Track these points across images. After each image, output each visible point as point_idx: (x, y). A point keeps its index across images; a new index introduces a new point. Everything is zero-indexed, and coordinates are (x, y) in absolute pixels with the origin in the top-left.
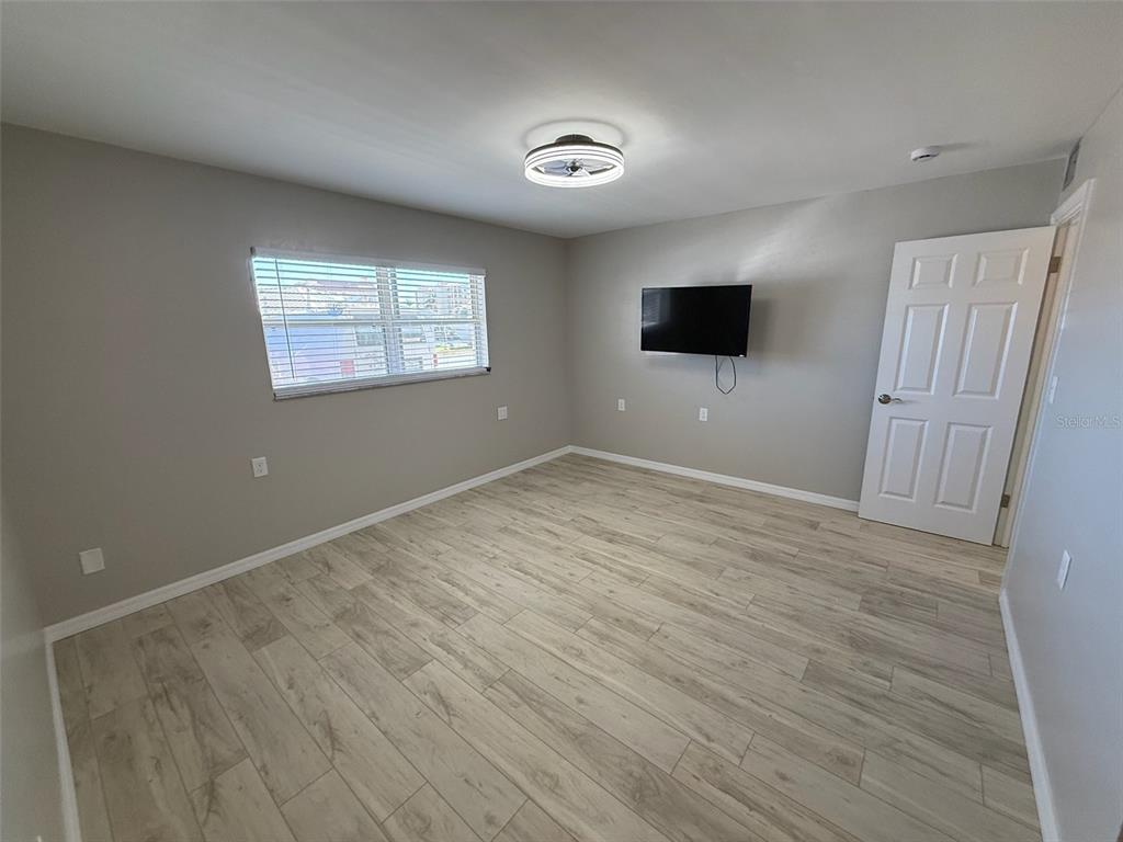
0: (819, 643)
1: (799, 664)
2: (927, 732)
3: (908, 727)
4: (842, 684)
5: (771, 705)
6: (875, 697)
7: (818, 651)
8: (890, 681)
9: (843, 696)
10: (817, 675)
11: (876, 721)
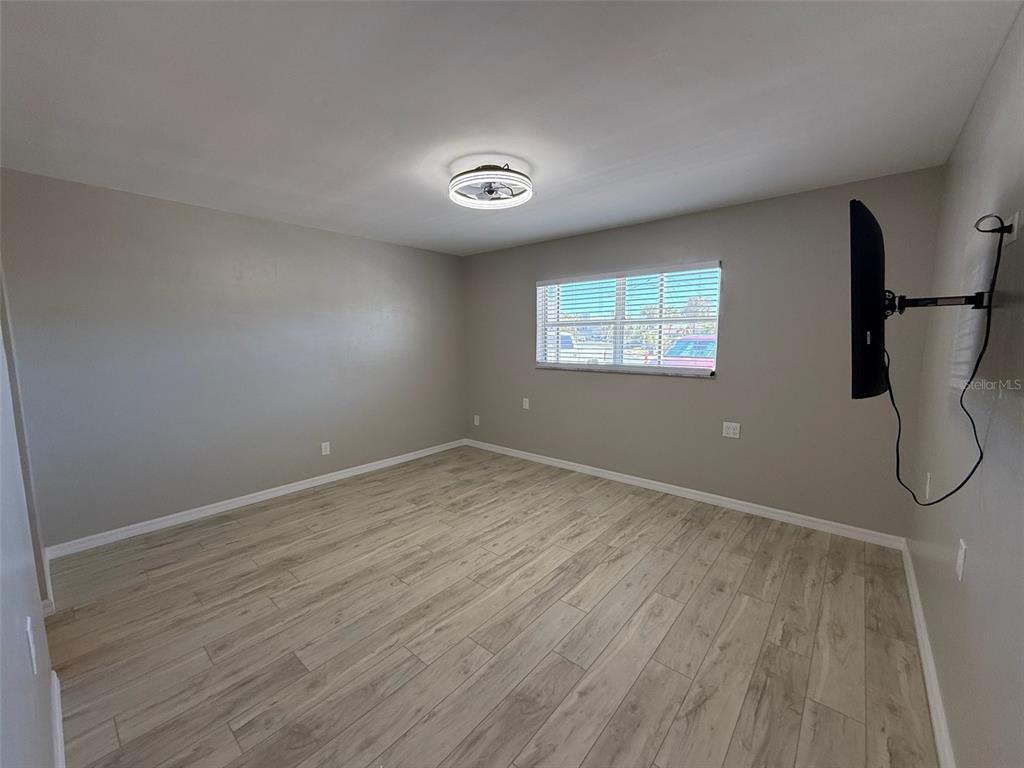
0: (322, 692)
1: (311, 660)
2: (177, 723)
3: (193, 711)
4: (268, 684)
5: (288, 625)
6: (236, 704)
7: (313, 685)
8: (234, 733)
9: (260, 676)
10: (291, 668)
11: (219, 688)
